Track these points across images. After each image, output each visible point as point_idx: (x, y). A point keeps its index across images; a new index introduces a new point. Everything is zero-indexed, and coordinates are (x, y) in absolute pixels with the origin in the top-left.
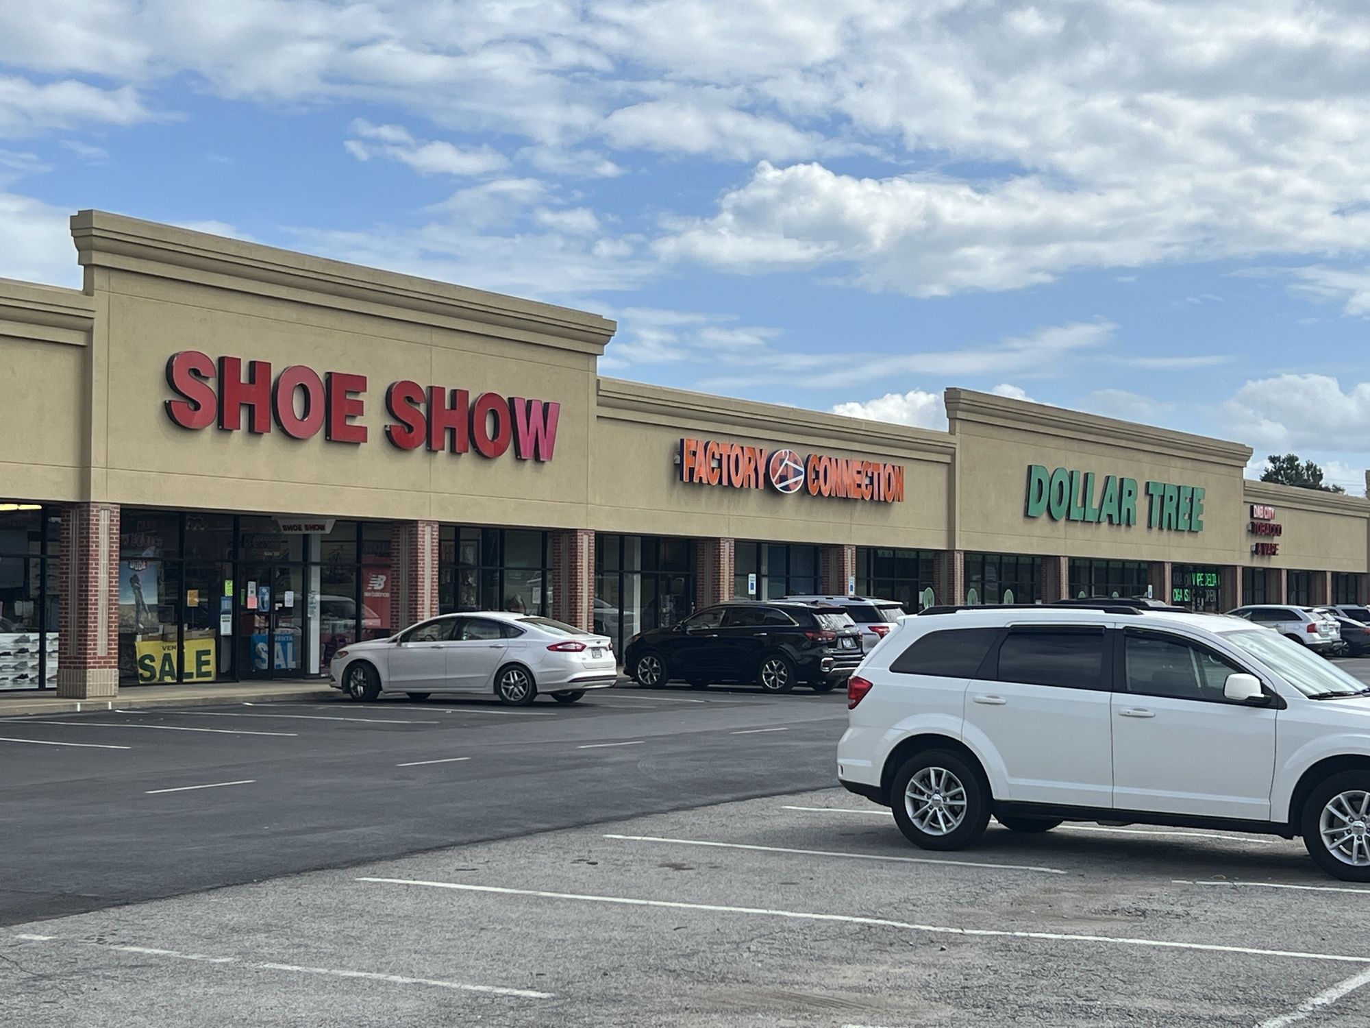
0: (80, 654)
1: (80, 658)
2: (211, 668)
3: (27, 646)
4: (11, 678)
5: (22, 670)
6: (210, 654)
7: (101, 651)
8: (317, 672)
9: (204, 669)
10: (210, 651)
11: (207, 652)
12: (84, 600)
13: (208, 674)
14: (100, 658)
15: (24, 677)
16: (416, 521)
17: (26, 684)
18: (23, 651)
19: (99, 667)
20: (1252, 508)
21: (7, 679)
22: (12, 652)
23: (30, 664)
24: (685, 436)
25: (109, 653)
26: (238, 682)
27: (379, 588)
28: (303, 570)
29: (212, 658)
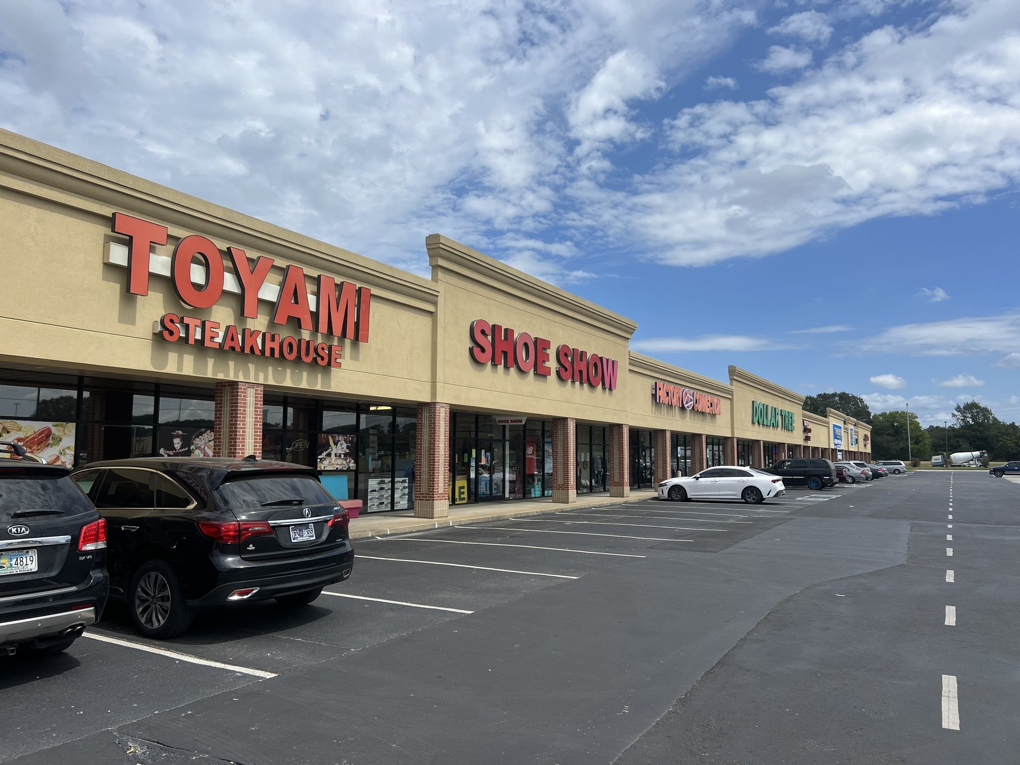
0: (429, 492)
1: (430, 494)
2: (465, 496)
3: (384, 486)
4: (376, 504)
5: (381, 499)
6: (464, 488)
7: (441, 491)
8: (508, 497)
9: (462, 496)
10: (464, 487)
11: (463, 487)
12: (432, 460)
13: (464, 499)
14: (440, 494)
15: (382, 503)
16: (567, 418)
17: (383, 508)
18: (382, 489)
19: (440, 499)
20: (803, 421)
21: (374, 505)
22: (377, 489)
23: (385, 496)
24: (658, 381)
25: (444, 491)
26: (478, 503)
27: (531, 453)
28: (503, 444)
29: (465, 490)
